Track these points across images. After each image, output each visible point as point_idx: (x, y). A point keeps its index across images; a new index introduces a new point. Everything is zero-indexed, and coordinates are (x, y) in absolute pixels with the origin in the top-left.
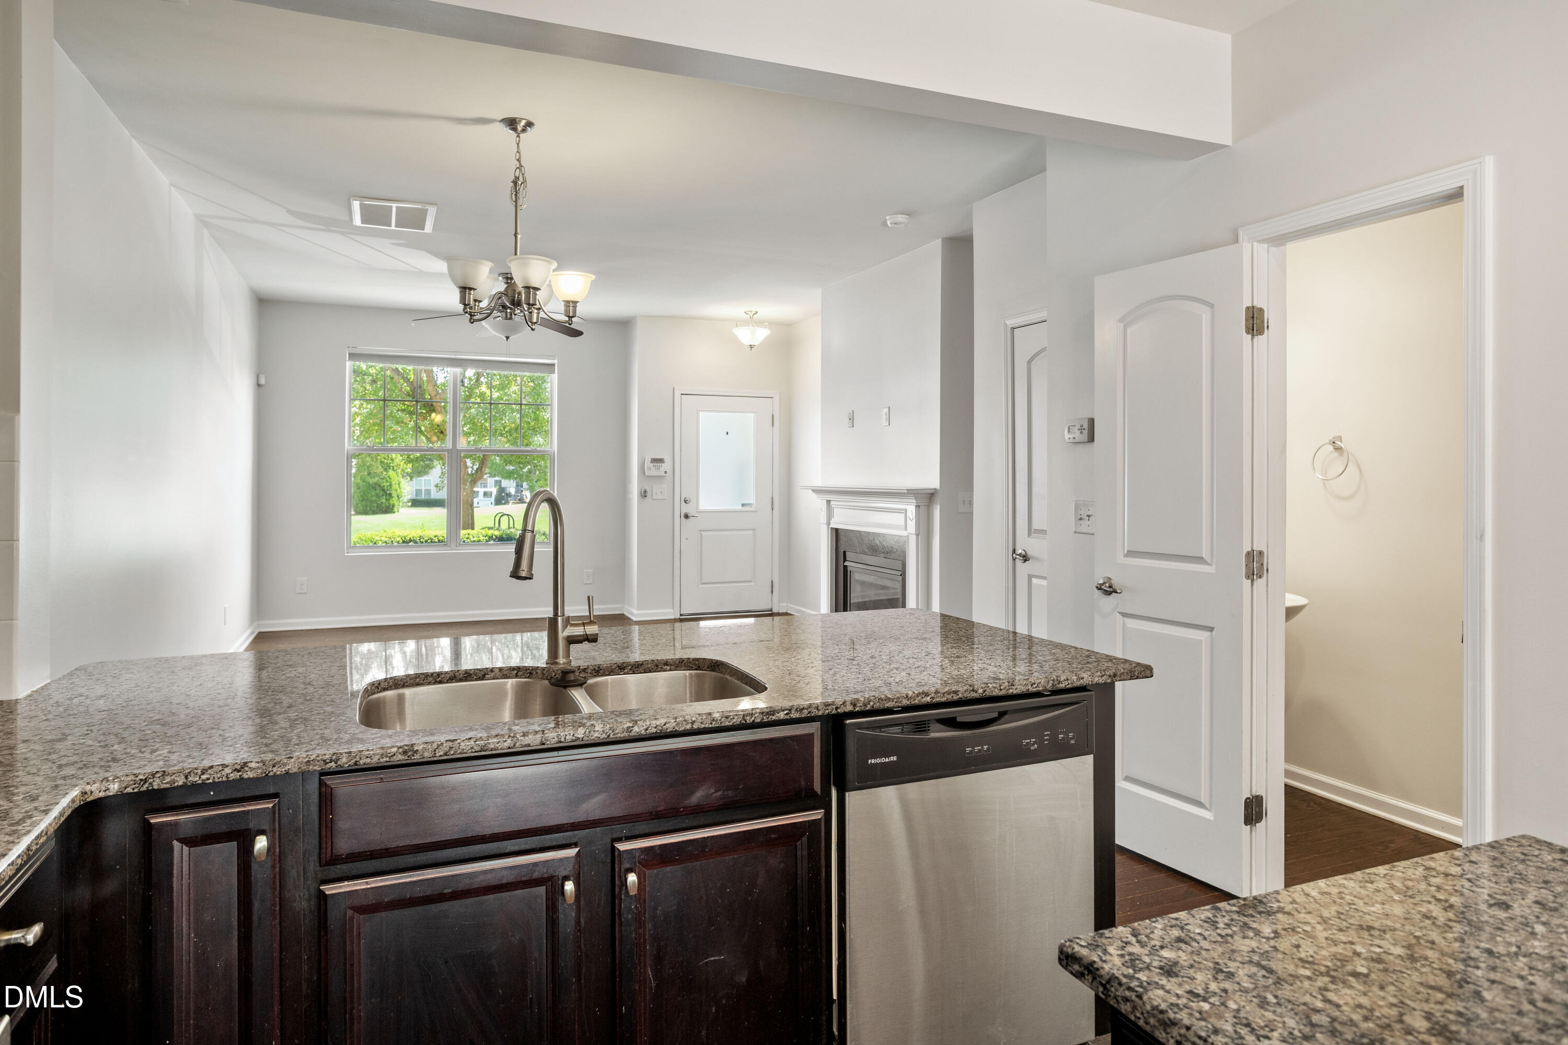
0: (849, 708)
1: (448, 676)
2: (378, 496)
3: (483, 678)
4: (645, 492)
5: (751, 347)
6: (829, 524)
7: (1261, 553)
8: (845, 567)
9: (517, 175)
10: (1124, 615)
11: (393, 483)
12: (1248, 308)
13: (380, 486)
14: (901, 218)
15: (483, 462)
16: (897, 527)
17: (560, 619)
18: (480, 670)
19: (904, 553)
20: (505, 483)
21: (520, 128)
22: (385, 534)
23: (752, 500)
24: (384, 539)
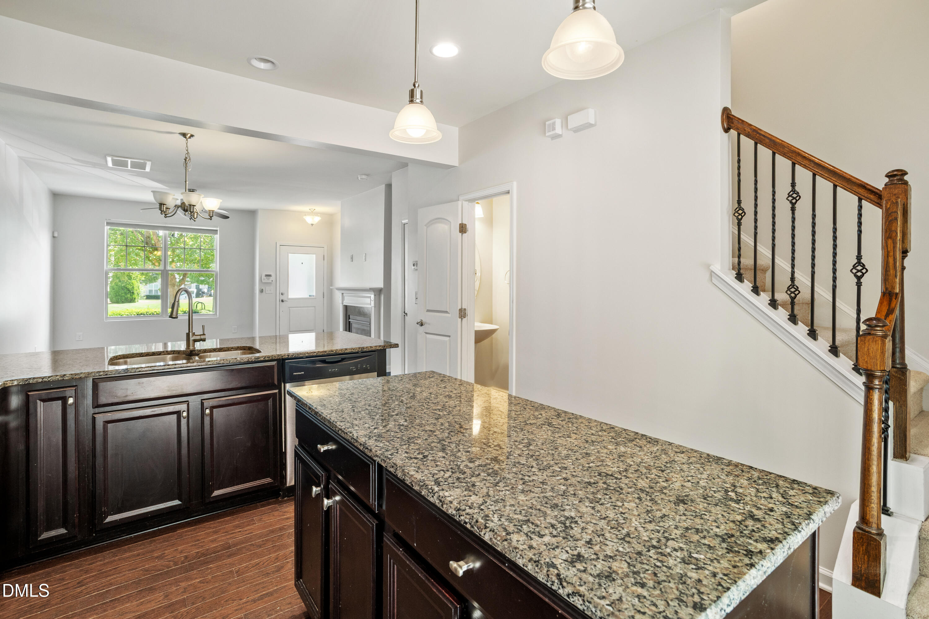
0: (287, 357)
1: (145, 354)
2: (126, 293)
3: (160, 354)
4: (262, 290)
5: (312, 225)
6: (343, 303)
7: (465, 309)
8: (349, 322)
9: (186, 156)
10: (426, 333)
11: (135, 286)
12: (460, 224)
13: (126, 288)
14: (364, 177)
15: (185, 276)
16: (368, 304)
17: (191, 333)
18: (159, 352)
19: (370, 314)
20: (201, 286)
21: (188, 137)
22: (127, 311)
23: (314, 294)
24: (126, 313)
